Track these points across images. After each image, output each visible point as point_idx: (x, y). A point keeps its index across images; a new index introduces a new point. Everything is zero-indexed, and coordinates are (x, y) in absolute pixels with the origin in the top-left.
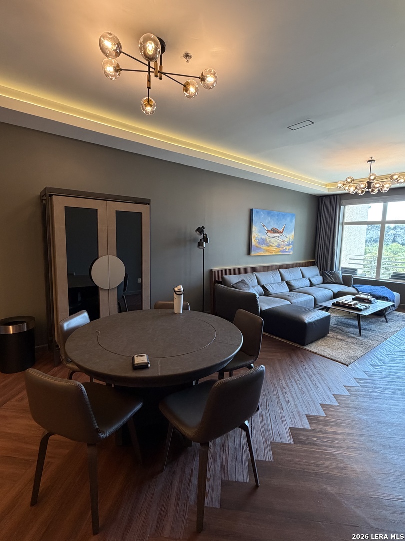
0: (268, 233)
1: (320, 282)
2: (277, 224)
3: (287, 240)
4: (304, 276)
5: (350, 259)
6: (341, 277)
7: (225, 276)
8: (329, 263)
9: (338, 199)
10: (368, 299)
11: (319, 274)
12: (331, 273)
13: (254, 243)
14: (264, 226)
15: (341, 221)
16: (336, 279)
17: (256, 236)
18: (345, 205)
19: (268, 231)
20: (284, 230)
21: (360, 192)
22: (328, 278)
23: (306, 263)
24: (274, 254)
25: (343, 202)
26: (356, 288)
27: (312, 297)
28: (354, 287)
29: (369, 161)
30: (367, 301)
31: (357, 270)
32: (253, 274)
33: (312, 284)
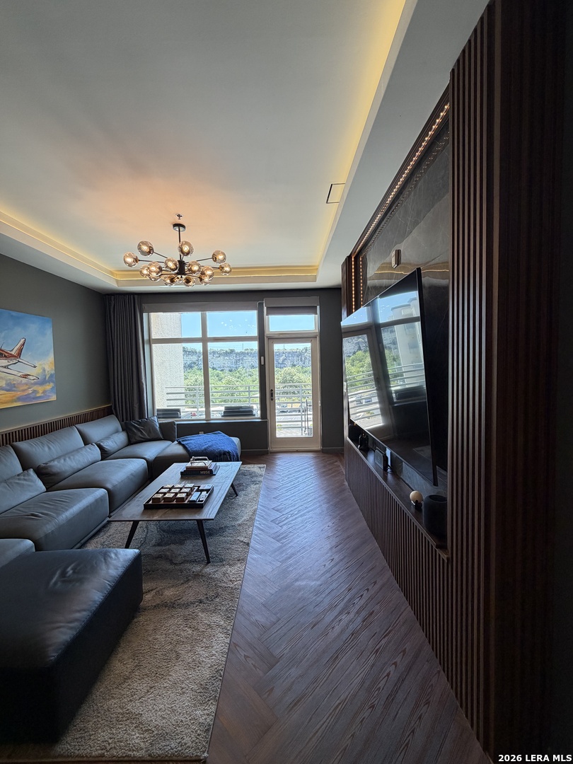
1: (121, 446)
3: (34, 372)
4: (86, 443)
5: (167, 394)
6: (158, 427)
8: (136, 406)
9: (136, 301)
10: (205, 469)
11: (121, 430)
12: (140, 424)
15: (146, 337)
16: (149, 432)
18: (148, 312)
20: (20, 350)
22: (135, 434)
23: (92, 413)
25: (145, 306)
26: (183, 446)
27: (102, 492)
28: (180, 443)
30: (204, 472)
31: (178, 410)
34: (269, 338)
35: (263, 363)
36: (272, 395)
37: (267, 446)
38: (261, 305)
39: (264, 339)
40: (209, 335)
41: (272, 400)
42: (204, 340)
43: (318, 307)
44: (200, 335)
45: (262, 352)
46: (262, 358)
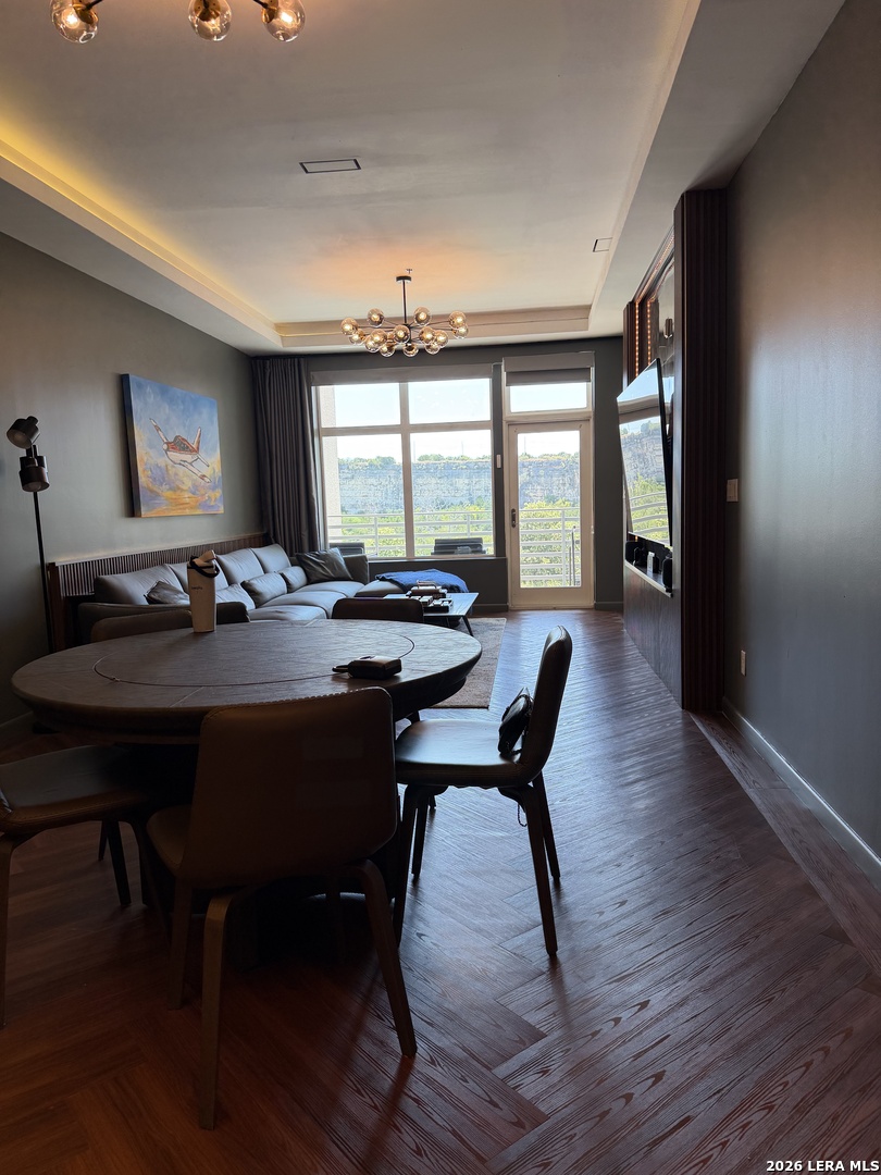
0: (168, 450)
1: (303, 582)
2: (184, 426)
3: (207, 472)
4: (265, 571)
6: (343, 563)
7: (104, 577)
9: (302, 367)
11: (292, 563)
12: (316, 556)
13: (143, 479)
14: (158, 429)
15: (315, 425)
16: (333, 569)
17: (145, 459)
18: (319, 385)
19: (168, 443)
20: (199, 442)
21: (385, 349)
22: (315, 569)
24: (188, 512)
25: (315, 375)
28: (383, 579)
29: (399, 278)
31: (361, 545)
32: (166, 569)
33: (290, 588)
34: (511, 424)
35: (499, 466)
36: (514, 517)
37: (506, 601)
38: (498, 368)
39: (502, 427)
40: (414, 420)
41: (514, 526)
42: (405, 429)
43: (593, 370)
44: (397, 421)
45: (498, 446)
46: (499, 457)
